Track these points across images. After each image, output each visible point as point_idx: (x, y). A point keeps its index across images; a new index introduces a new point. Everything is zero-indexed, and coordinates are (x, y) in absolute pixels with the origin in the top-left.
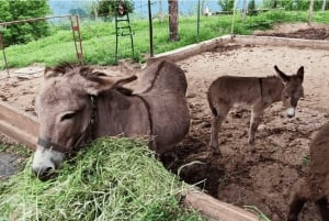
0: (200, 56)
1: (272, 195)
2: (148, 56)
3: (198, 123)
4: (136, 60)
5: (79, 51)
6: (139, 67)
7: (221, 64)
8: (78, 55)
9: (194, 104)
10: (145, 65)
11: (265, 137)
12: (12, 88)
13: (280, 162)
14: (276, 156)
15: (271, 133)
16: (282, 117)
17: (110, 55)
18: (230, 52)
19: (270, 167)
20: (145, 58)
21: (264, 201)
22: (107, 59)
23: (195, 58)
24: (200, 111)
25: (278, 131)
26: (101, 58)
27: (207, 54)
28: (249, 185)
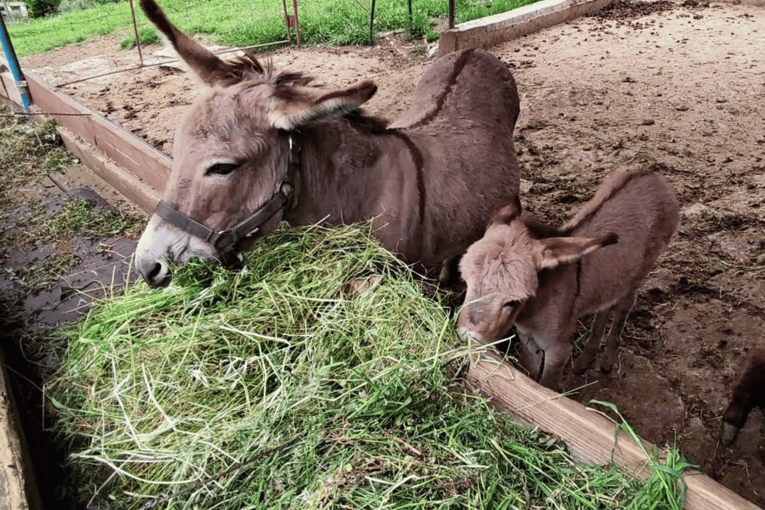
0: (567, 28)
1: (695, 373)
2: (442, 26)
3: (543, 192)
4: (417, 34)
5: (291, 11)
6: (423, 51)
7: (616, 50)
8: (289, 20)
9: (540, 145)
10: (433, 49)
11: (700, 234)
12: (147, 91)
13: (726, 298)
14: (720, 284)
15: (717, 225)
16: (751, 188)
17: (358, 21)
18: (643, 20)
19: (701, 307)
20: (438, 30)
21: (675, 384)
22: (352, 29)
23: (555, 31)
24: (554, 163)
25: (735, 224)
26: (337, 28)
27: (586, 24)
28: (645, 345)
